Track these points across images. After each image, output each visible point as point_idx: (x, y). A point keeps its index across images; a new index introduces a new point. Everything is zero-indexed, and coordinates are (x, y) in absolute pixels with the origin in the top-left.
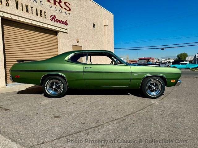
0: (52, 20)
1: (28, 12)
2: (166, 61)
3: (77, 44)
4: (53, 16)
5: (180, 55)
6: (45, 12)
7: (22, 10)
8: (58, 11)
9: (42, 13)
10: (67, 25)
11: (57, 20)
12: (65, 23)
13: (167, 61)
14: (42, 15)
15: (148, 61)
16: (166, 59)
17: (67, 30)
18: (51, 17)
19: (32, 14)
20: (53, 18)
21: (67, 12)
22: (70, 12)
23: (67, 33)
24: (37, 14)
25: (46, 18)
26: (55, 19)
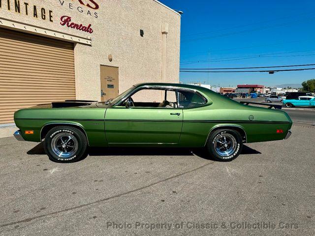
0: (63, 25)
1: (19, 12)
2: (283, 92)
3: (109, 64)
4: (66, 18)
5: (309, 82)
6: (50, 12)
7: (9, 9)
8: (75, 10)
9: (44, 13)
10: (91, 33)
11: (72, 24)
12: (88, 29)
13: (286, 91)
14: (44, 16)
15: (253, 90)
16: (285, 89)
17: (90, 40)
18: (61, 20)
19: (27, 14)
20: (66, 21)
21: (92, 11)
22: (96, 11)
23: (90, 45)
24: (35, 15)
25: (51, 21)
26: (70, 23)
